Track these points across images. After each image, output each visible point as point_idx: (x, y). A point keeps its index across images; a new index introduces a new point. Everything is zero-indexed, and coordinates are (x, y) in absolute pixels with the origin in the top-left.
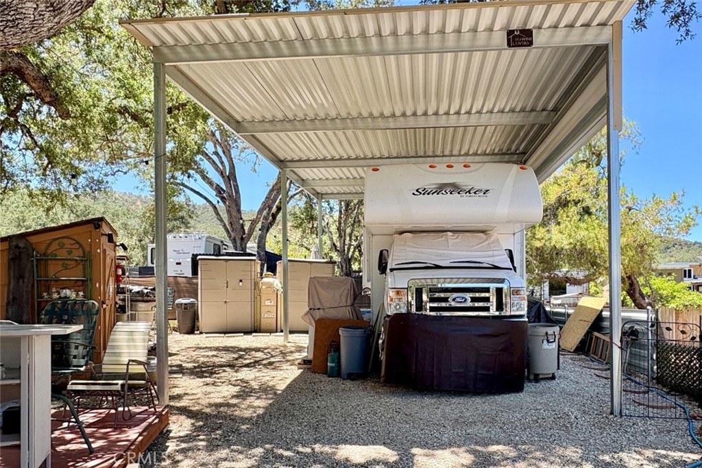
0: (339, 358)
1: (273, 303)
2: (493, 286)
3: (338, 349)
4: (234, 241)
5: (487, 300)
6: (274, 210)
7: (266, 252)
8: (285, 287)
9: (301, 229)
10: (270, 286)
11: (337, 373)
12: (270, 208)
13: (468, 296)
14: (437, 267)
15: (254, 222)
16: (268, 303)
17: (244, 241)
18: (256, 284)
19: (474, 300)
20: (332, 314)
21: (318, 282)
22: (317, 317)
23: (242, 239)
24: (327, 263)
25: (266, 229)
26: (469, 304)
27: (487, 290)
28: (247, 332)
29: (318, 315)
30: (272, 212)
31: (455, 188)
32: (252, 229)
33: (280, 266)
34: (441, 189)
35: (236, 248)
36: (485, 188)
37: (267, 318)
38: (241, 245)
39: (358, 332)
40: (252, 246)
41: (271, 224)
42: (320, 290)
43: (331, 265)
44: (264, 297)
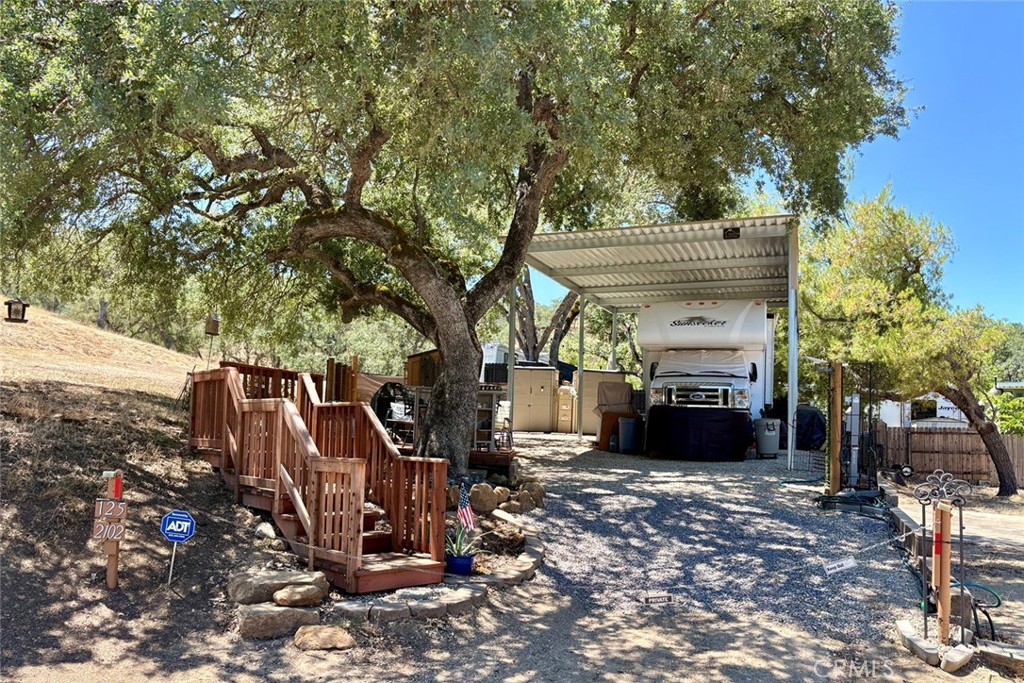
0: (618, 439)
1: (569, 407)
2: (720, 388)
3: (617, 433)
4: (526, 351)
5: (717, 397)
6: (569, 315)
7: (559, 362)
8: (580, 393)
9: (598, 335)
10: (567, 392)
11: (615, 450)
12: (565, 314)
13: (703, 394)
14: (689, 375)
15: (548, 331)
16: (564, 407)
17: (536, 349)
18: (555, 391)
19: (707, 397)
20: (614, 409)
21: (607, 387)
22: (604, 411)
23: (535, 348)
24: (618, 373)
25: (559, 337)
26: (704, 398)
27: (717, 390)
28: (546, 432)
29: (604, 409)
30: (565, 317)
31: (701, 320)
32: (545, 340)
33: (575, 376)
34: (691, 321)
35: (528, 358)
36: (722, 320)
37: (564, 419)
38: (533, 354)
39: (631, 420)
40: (544, 356)
41: (565, 332)
42: (607, 392)
43: (621, 375)
44: (561, 402)
